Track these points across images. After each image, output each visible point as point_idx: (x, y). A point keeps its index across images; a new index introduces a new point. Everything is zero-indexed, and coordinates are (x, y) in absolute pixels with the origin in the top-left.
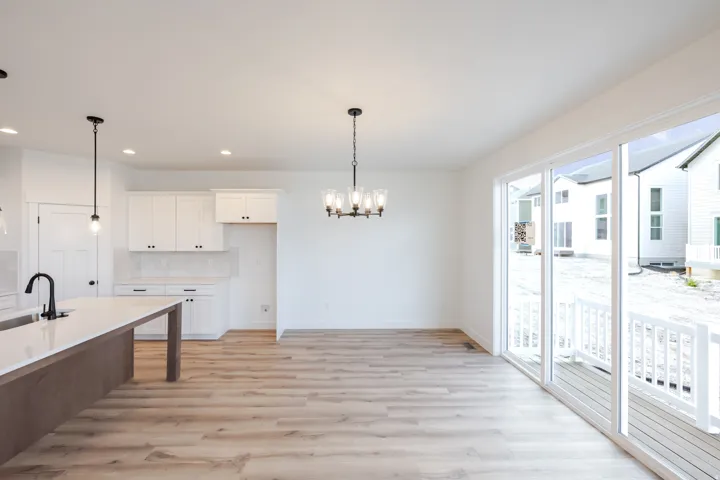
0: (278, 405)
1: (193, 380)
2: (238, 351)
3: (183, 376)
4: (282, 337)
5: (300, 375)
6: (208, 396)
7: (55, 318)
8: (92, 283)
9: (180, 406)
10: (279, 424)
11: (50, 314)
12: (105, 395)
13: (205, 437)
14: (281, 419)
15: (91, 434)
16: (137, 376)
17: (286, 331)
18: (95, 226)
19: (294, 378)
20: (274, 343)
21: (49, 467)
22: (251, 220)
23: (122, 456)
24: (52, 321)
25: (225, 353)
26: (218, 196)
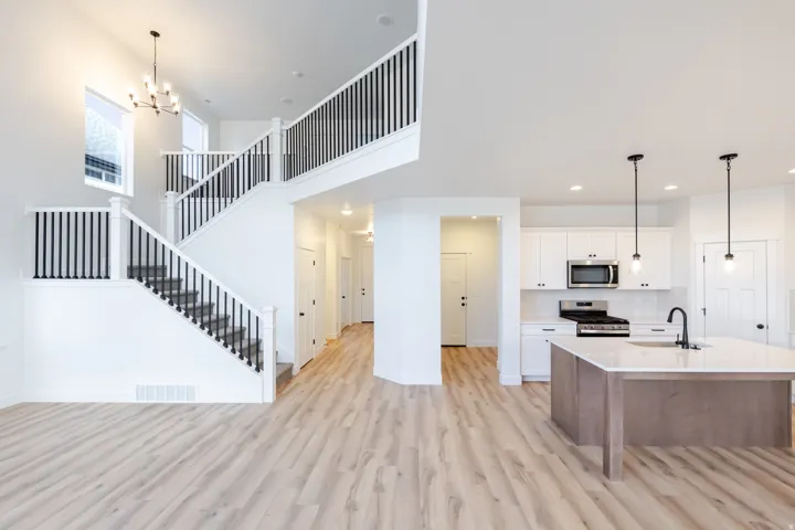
7: (688, 348)
8: (760, 327)
11: (683, 344)
15: (712, 468)
18: (729, 266)
24: (685, 350)
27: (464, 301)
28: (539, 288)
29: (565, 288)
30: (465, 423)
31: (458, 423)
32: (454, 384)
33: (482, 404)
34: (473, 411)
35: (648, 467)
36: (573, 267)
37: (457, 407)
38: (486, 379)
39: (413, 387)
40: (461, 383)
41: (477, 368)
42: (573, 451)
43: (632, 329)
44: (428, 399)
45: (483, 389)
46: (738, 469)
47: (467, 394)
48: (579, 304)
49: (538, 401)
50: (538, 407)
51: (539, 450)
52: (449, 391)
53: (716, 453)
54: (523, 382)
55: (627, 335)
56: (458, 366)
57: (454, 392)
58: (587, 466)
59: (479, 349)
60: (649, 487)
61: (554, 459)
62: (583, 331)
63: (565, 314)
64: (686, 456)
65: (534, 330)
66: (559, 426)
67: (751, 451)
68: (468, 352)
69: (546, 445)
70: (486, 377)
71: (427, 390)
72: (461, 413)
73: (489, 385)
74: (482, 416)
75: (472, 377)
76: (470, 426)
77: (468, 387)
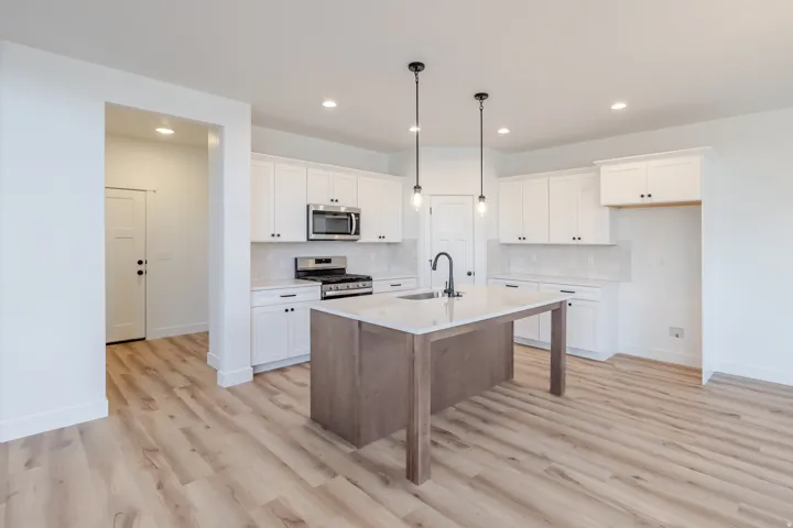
0: (730, 480)
1: (583, 401)
2: (637, 383)
3: (568, 393)
4: (710, 380)
5: (763, 448)
6: (608, 427)
7: (454, 296)
8: (469, 274)
9: (573, 427)
10: (741, 510)
11: (449, 292)
12: (491, 387)
13: (616, 477)
14: (744, 505)
15: (485, 421)
16: (517, 378)
17: (715, 374)
18: (482, 207)
19: (757, 450)
20: (698, 387)
21: (457, 437)
22: (654, 200)
23: (521, 457)
24: (451, 298)
25: (618, 380)
26: (605, 170)
27: (142, 268)
28: (272, 239)
29: (305, 240)
30: (173, 481)
31: (160, 486)
32: (134, 407)
33: (199, 429)
34: (183, 450)
35: (442, 447)
36: (315, 212)
37: (150, 451)
38: (193, 385)
39: (33, 443)
40: (147, 401)
41: (174, 370)
42: (359, 460)
43: (376, 286)
44: (78, 456)
45: (191, 403)
46: (500, 413)
47: (165, 422)
48: (319, 261)
49: (283, 399)
50: (286, 407)
51: (316, 478)
52: (128, 426)
53: (476, 403)
54: (255, 375)
55: (371, 293)
56: (135, 374)
57: (139, 425)
58: (385, 475)
59: (171, 340)
60: (455, 473)
61: (340, 485)
62: (328, 294)
63: (303, 275)
64: (460, 415)
65: (270, 299)
66: (325, 427)
67: (494, 391)
68: (152, 346)
69: (322, 466)
70: (192, 381)
71: (77, 436)
72: (161, 461)
73: (201, 394)
74: (205, 454)
75: (169, 389)
76: (185, 481)
77: (164, 406)
